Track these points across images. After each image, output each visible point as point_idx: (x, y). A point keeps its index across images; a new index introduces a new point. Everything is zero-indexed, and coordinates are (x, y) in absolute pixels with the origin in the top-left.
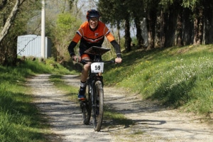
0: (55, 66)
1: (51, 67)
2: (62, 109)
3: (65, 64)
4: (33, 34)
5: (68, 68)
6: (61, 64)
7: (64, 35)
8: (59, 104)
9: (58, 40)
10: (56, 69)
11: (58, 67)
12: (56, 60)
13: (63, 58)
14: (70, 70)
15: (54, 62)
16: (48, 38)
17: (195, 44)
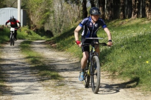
0: (29, 33)
1: (25, 33)
2: (18, 69)
3: (37, 31)
4: (11, 7)
5: (39, 34)
6: (34, 31)
7: (37, 8)
8: (18, 65)
9: (32, 12)
10: (29, 36)
11: (31, 34)
12: (30, 28)
13: (35, 26)
14: (42, 36)
15: (28, 29)
16: (23, 11)
17: (133, 17)
